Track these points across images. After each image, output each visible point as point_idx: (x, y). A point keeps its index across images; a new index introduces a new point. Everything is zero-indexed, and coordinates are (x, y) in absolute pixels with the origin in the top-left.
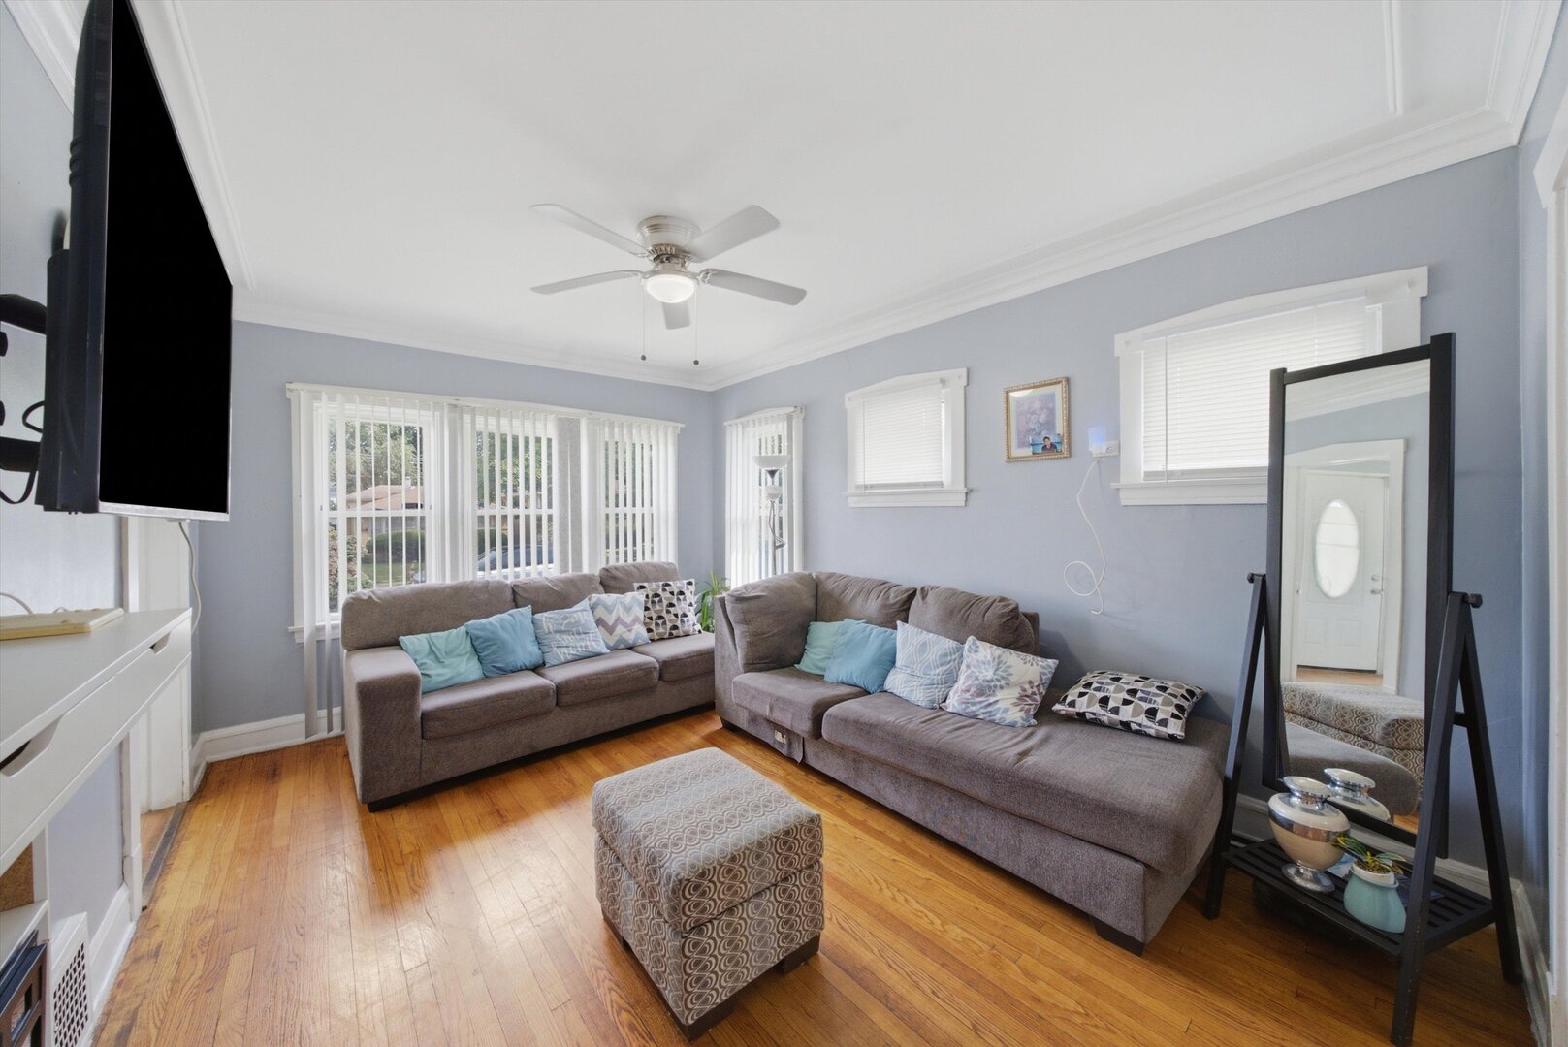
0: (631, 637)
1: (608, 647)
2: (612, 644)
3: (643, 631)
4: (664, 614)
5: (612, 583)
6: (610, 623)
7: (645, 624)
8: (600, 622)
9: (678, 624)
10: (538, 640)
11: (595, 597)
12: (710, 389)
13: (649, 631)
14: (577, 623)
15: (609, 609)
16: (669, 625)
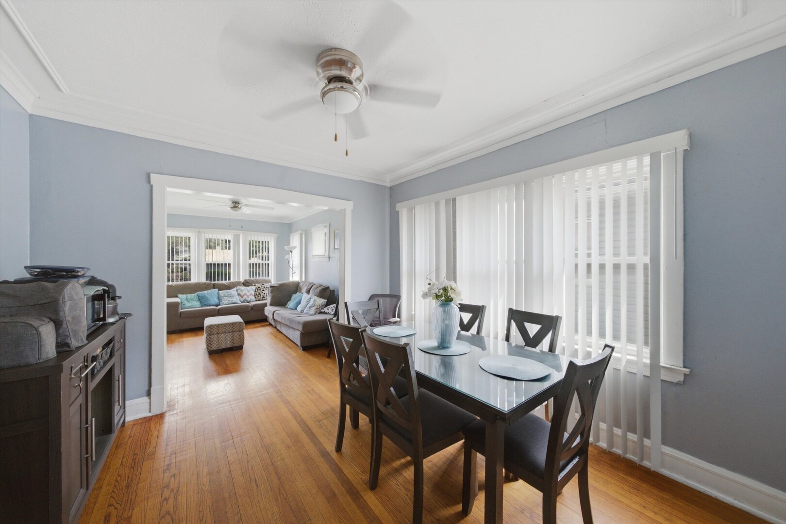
0: (249, 299)
1: (241, 301)
2: (242, 301)
3: (253, 298)
4: (261, 293)
5: (247, 284)
6: (242, 295)
7: (254, 296)
8: (239, 295)
9: (265, 296)
10: (219, 298)
11: (238, 287)
12: (289, 222)
13: (255, 298)
14: (230, 294)
15: (242, 291)
16: (262, 296)
